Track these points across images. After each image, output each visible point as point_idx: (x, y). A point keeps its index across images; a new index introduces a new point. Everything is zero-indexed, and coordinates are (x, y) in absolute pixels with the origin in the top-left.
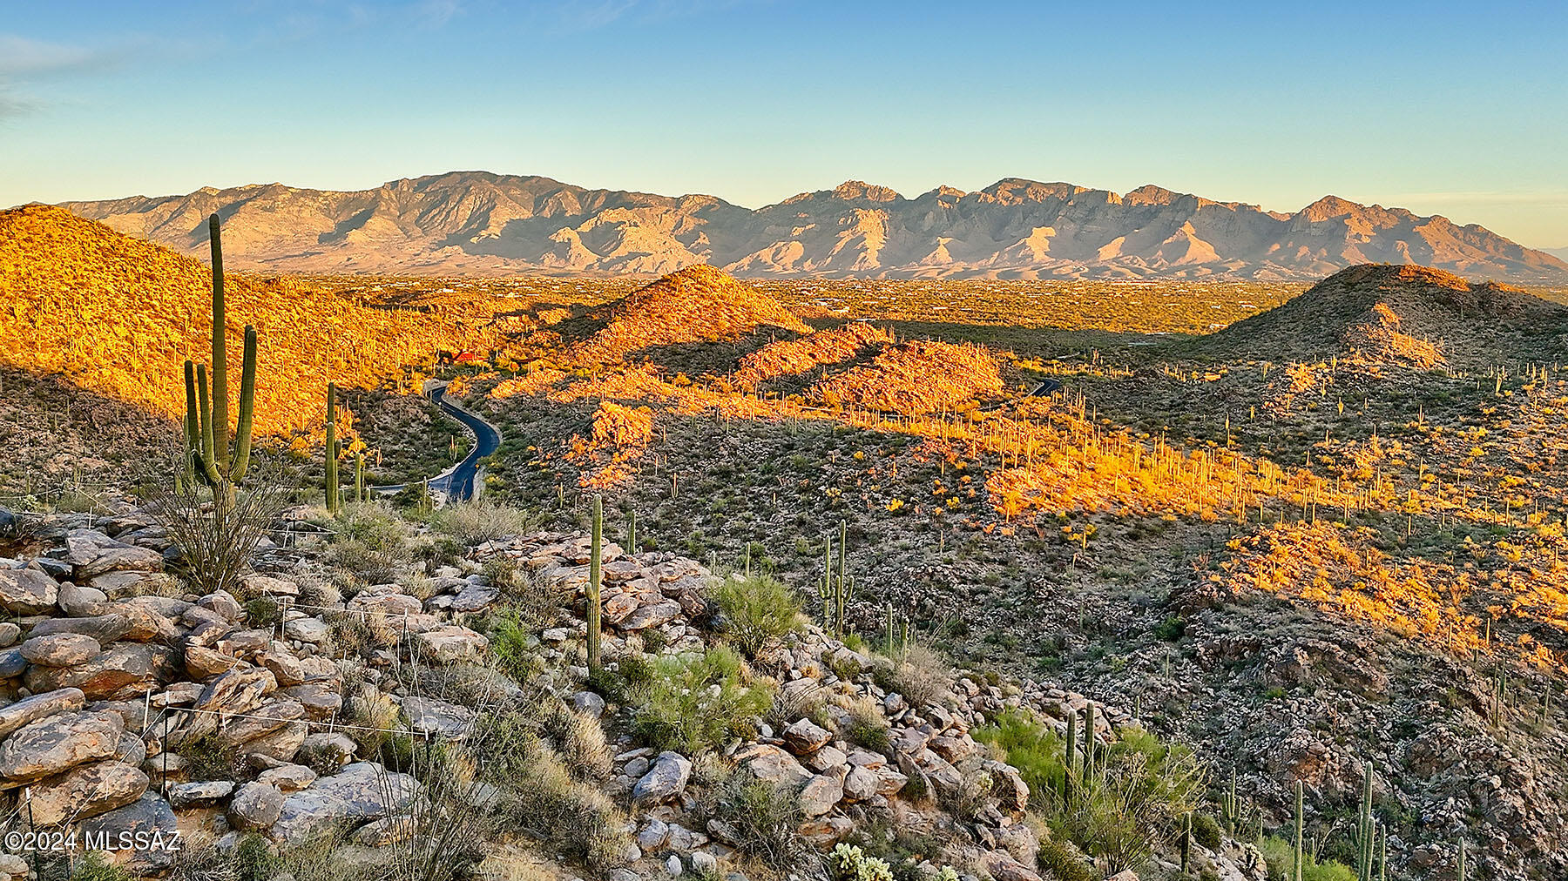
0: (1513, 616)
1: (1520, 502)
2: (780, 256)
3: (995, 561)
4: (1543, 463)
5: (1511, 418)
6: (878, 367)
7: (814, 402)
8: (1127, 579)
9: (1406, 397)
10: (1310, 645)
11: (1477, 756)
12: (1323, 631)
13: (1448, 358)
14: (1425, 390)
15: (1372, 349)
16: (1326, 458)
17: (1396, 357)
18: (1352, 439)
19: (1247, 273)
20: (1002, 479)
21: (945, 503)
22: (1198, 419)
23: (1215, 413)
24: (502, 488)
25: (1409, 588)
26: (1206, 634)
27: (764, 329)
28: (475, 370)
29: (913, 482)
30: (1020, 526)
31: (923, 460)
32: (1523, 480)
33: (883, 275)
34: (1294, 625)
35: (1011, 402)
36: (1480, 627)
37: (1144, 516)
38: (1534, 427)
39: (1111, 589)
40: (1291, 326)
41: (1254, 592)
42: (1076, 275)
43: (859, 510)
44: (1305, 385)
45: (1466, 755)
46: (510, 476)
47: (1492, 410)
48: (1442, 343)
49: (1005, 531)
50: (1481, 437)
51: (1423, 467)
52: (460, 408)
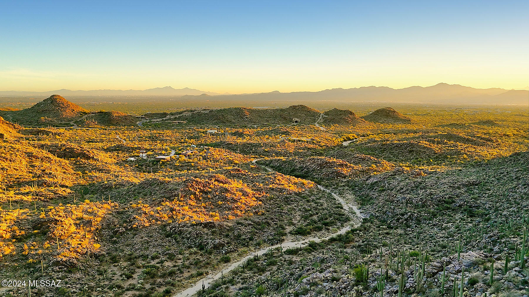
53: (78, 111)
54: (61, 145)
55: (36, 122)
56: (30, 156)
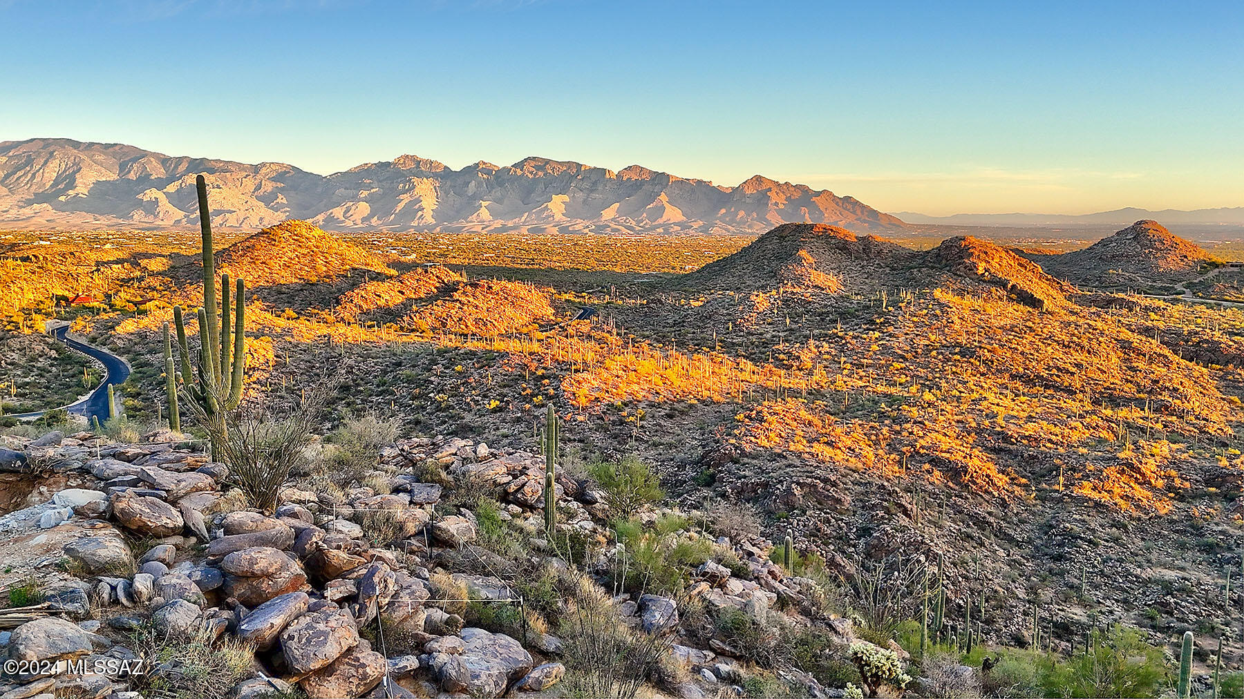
0: (918, 453)
1: (903, 379)
2: (350, 213)
3: (575, 440)
4: (914, 354)
5: (893, 325)
6: (458, 300)
7: (407, 328)
8: (670, 446)
9: (828, 313)
10: (801, 481)
11: (910, 544)
12: (808, 472)
13: (845, 286)
14: (839, 308)
15: (798, 281)
16: (782, 356)
17: (814, 287)
18: (797, 343)
19: (705, 229)
20: (572, 381)
21: (531, 400)
22: (694, 333)
23: (705, 328)
24: (142, 409)
25: (854, 439)
26: (731, 480)
27: (356, 272)
28: (94, 311)
29: (505, 386)
30: (589, 414)
31: (510, 370)
32: (903, 365)
33: (438, 229)
34: (788, 469)
35: (562, 324)
36: (898, 461)
37: (674, 401)
38: (908, 330)
39: (661, 454)
40: (745, 266)
41: (758, 449)
42: (586, 231)
43: (464, 410)
44: (764, 307)
45: (903, 544)
46: (148, 399)
47: (882, 320)
48: (841, 277)
49: (580, 418)
50: (876, 338)
51: (843, 359)
52: (86, 343)
53: (1196, 260)
54: (1190, 333)
55: (1097, 280)
56: (1125, 348)
